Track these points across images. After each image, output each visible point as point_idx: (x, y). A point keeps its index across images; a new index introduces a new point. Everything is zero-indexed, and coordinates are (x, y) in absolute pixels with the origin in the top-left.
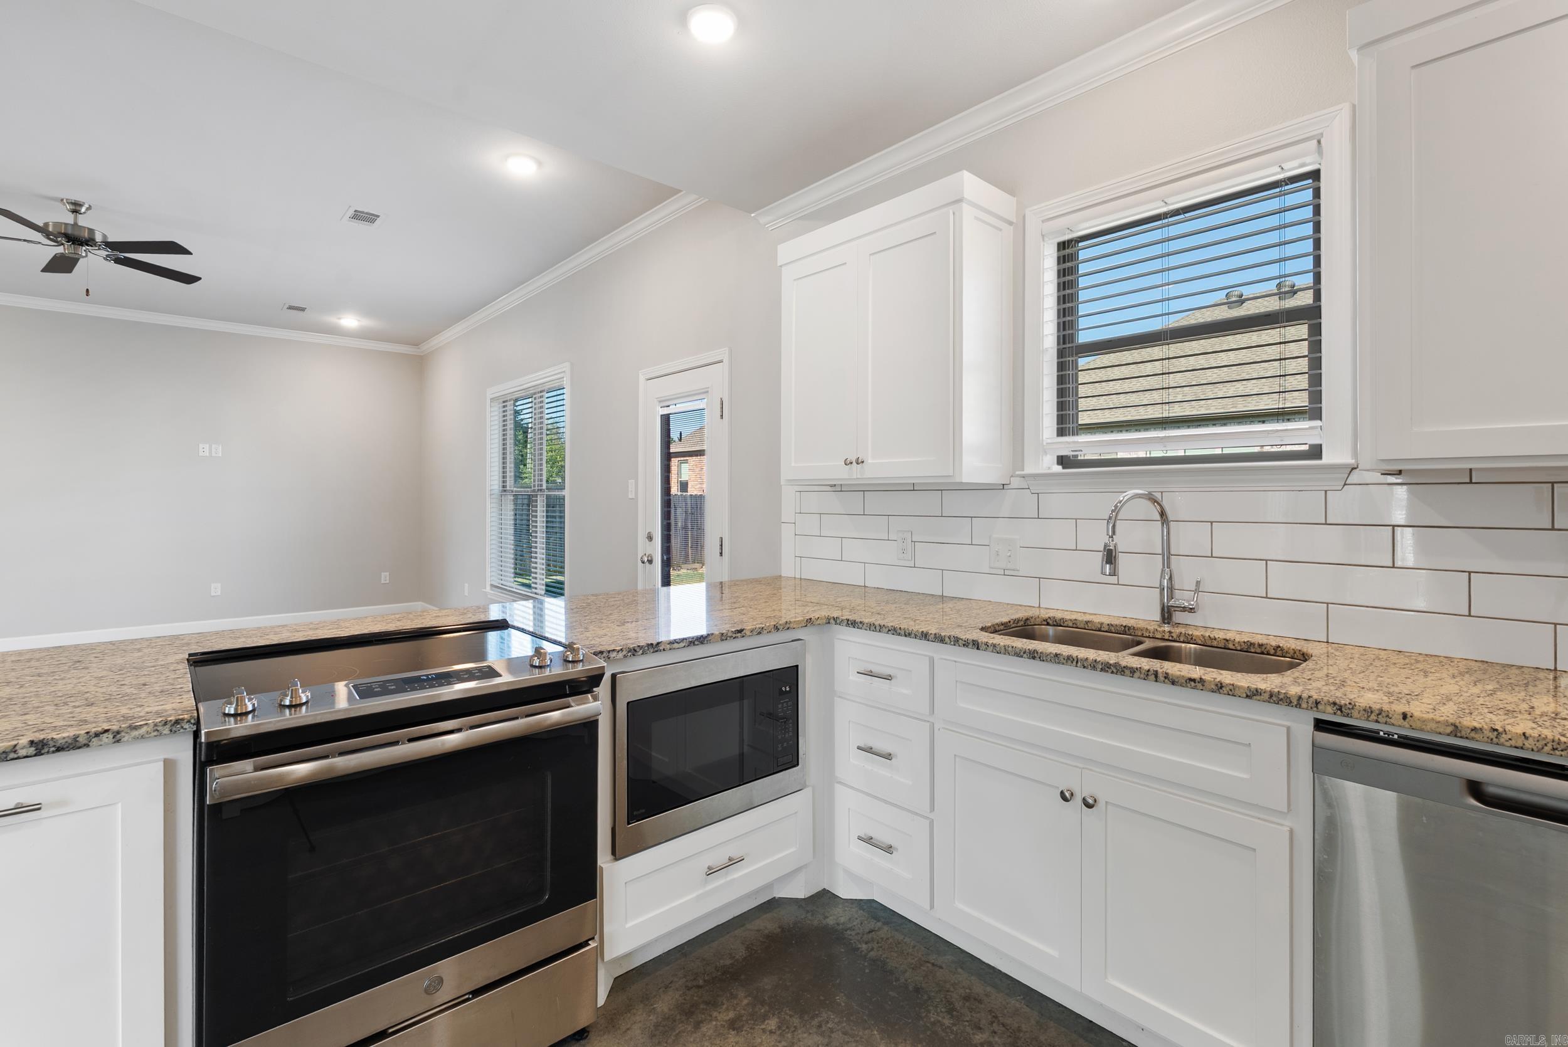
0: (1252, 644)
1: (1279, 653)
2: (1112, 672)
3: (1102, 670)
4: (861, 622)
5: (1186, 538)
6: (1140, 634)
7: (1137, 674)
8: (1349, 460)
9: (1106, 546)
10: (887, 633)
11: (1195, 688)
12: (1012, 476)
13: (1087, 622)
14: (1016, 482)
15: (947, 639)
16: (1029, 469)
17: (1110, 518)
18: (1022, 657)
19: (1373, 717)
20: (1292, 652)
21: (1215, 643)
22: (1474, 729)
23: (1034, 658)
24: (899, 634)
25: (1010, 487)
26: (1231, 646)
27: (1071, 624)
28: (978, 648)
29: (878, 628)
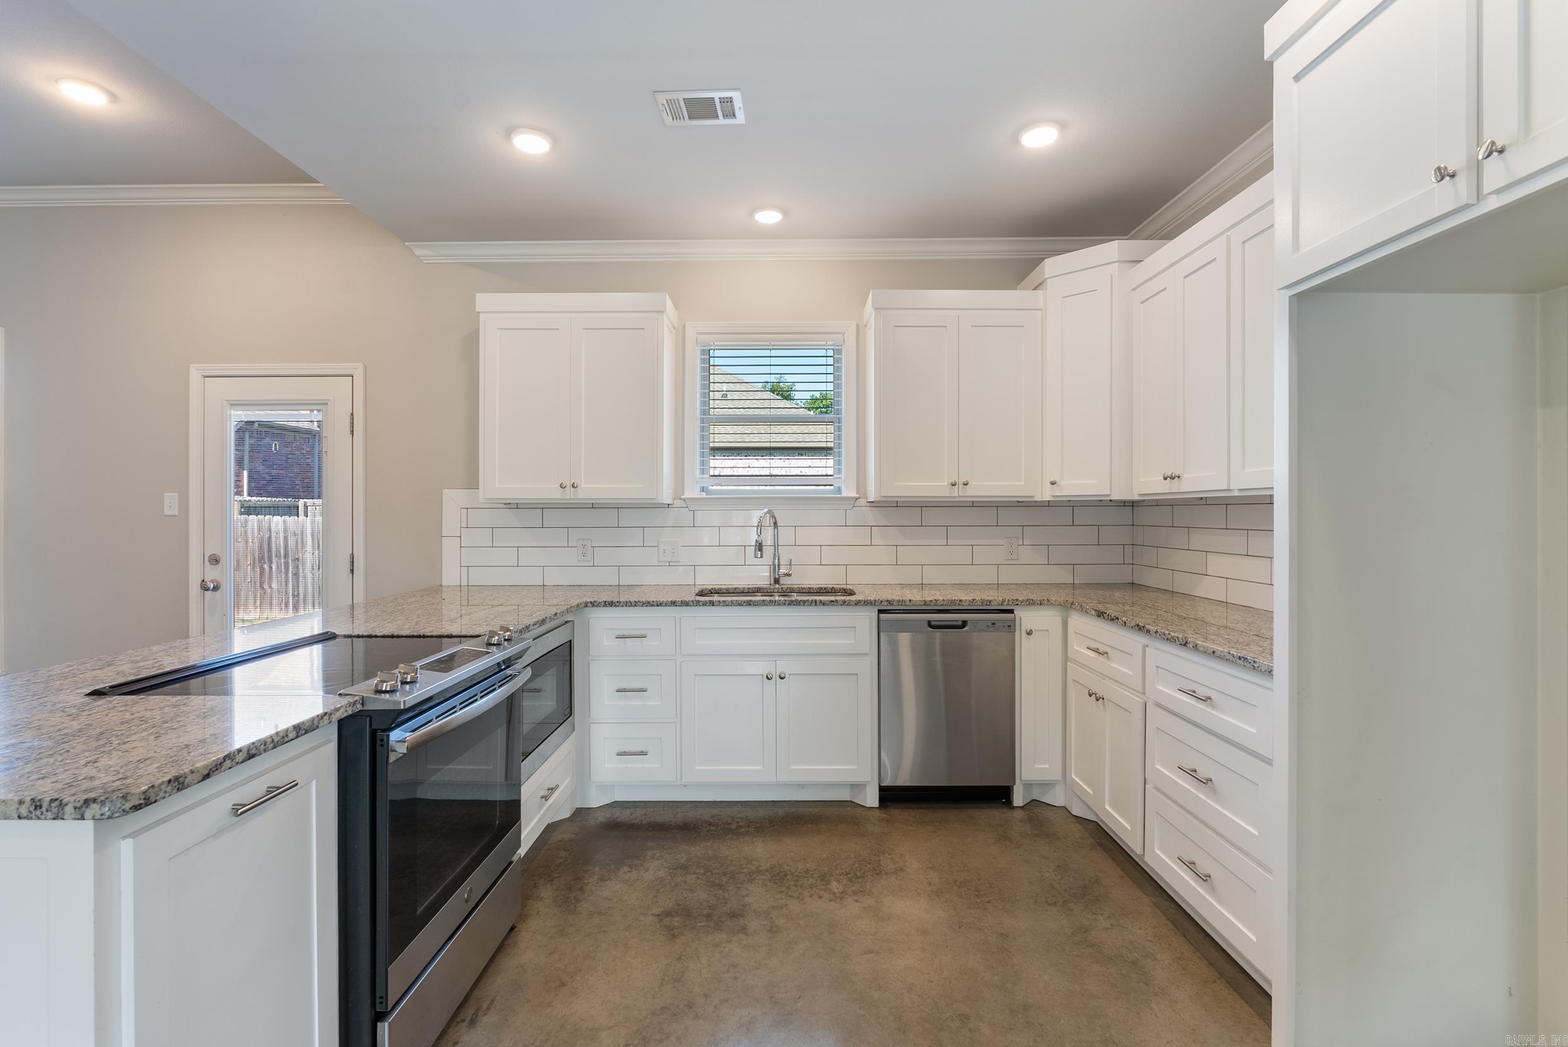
0: (822, 588)
1: (833, 591)
2: (794, 605)
3: (789, 604)
4: (618, 602)
5: (785, 535)
6: (766, 591)
7: (807, 603)
8: (854, 494)
9: (757, 541)
10: (642, 606)
11: (834, 605)
12: (674, 499)
13: (735, 589)
14: (678, 503)
15: (691, 603)
16: (686, 495)
17: (758, 526)
18: (742, 605)
19: (900, 603)
20: (839, 590)
21: (804, 591)
22: (930, 601)
23: (750, 605)
24: (652, 605)
25: (673, 506)
26: (812, 591)
27: (725, 592)
28: (713, 605)
29: (634, 604)
